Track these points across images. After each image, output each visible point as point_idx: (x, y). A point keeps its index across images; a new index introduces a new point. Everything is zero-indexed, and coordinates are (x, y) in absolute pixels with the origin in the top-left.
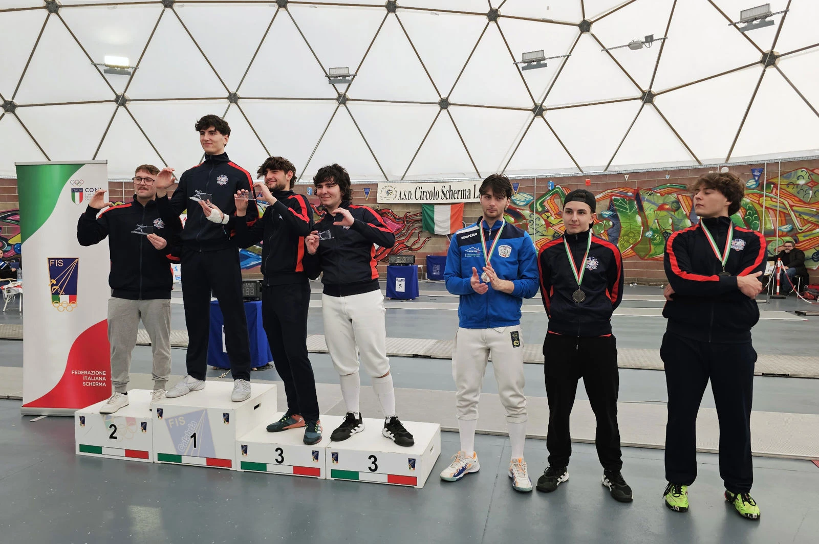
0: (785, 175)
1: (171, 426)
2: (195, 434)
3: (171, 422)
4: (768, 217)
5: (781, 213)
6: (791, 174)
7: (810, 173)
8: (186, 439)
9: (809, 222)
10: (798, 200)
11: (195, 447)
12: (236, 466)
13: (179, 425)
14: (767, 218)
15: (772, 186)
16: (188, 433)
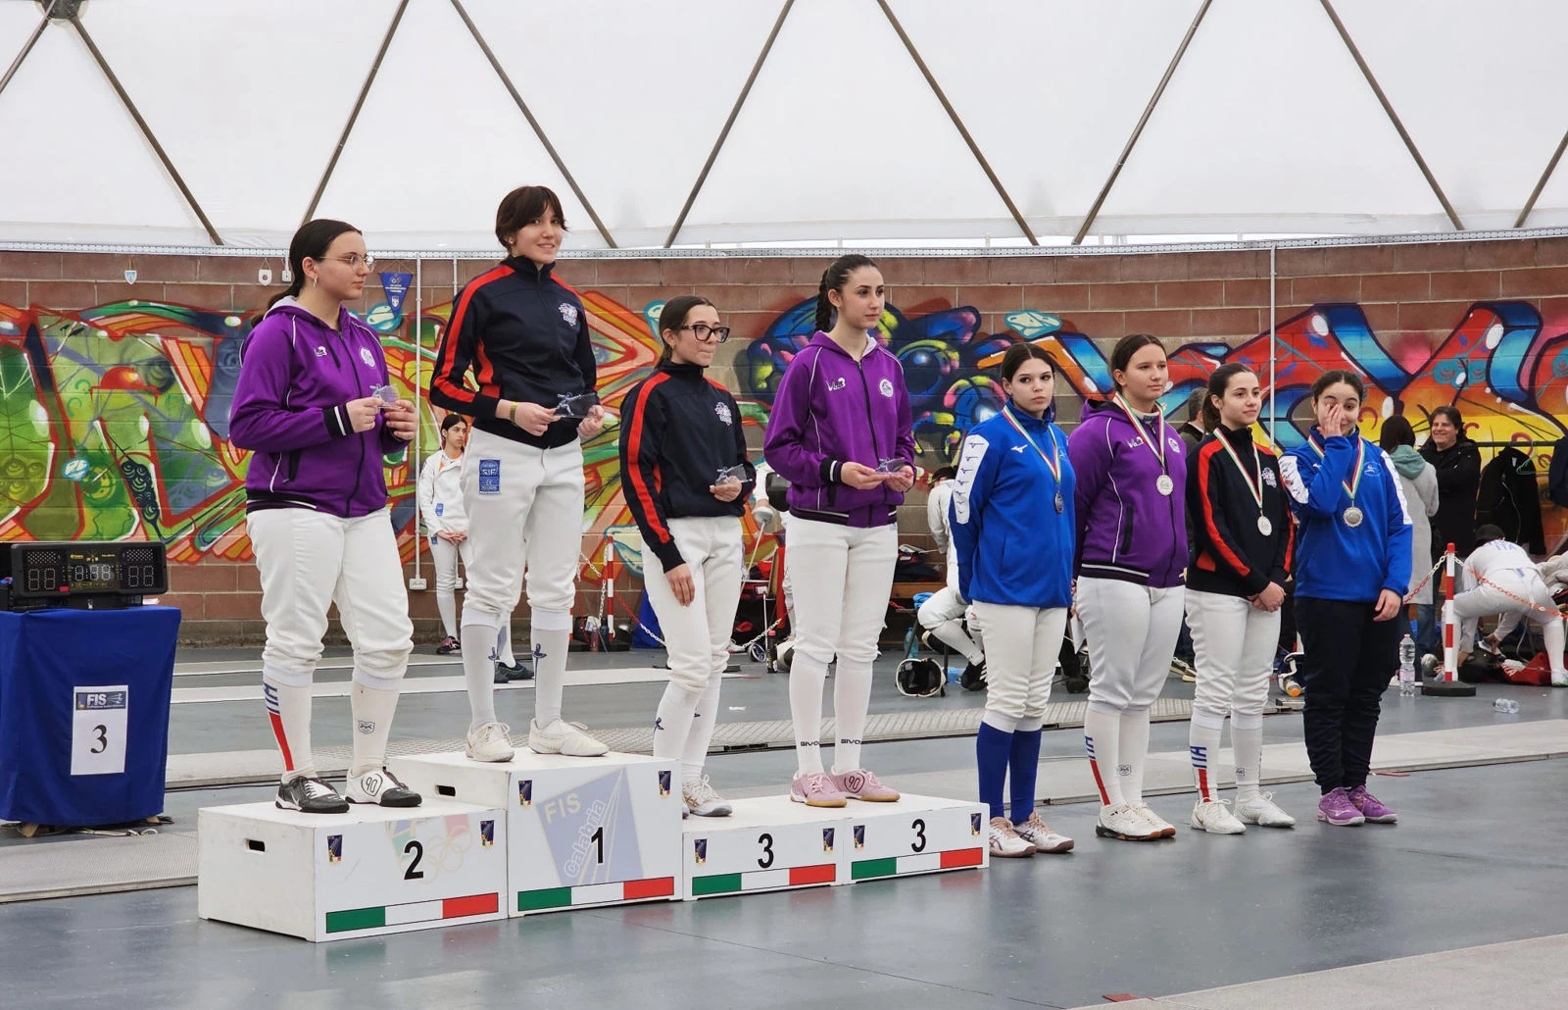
1: (549, 820)
2: (600, 830)
3: (551, 809)
8: (582, 847)
11: (600, 860)
12: (683, 891)
13: (567, 813)
14: (426, 425)
16: (586, 832)
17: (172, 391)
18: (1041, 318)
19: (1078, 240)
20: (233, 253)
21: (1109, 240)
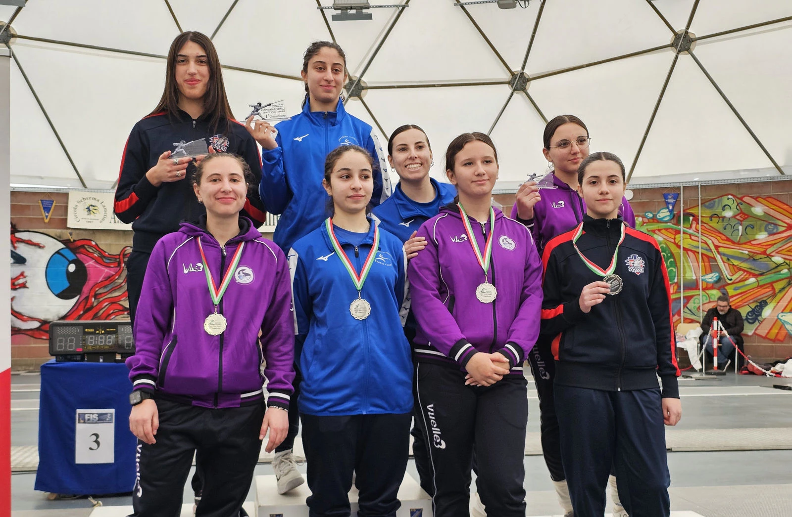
0: (707, 204)
4: (687, 262)
5: (704, 257)
6: (715, 202)
7: (739, 201)
9: (740, 269)
10: (725, 239)
14: (686, 264)
15: (691, 218)
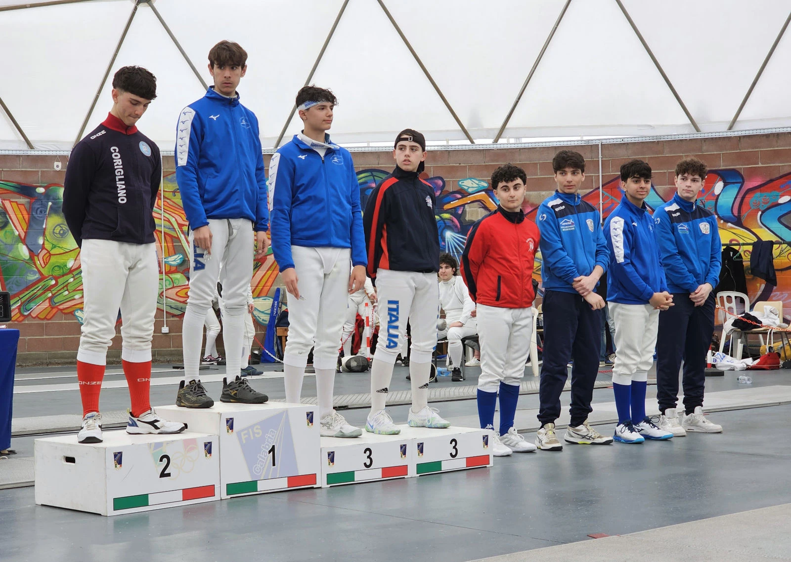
0: (170, 177)
1: (244, 442)
2: (274, 446)
3: (244, 435)
5: (166, 236)
8: (263, 456)
11: (274, 465)
12: (322, 482)
13: (254, 436)
16: (265, 448)
17: (7, 229)
18: (477, 182)
19: (496, 141)
20: (40, 153)
21: (512, 141)
